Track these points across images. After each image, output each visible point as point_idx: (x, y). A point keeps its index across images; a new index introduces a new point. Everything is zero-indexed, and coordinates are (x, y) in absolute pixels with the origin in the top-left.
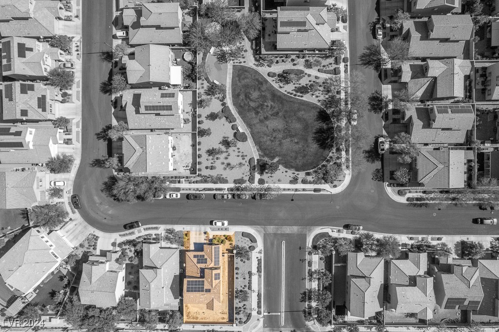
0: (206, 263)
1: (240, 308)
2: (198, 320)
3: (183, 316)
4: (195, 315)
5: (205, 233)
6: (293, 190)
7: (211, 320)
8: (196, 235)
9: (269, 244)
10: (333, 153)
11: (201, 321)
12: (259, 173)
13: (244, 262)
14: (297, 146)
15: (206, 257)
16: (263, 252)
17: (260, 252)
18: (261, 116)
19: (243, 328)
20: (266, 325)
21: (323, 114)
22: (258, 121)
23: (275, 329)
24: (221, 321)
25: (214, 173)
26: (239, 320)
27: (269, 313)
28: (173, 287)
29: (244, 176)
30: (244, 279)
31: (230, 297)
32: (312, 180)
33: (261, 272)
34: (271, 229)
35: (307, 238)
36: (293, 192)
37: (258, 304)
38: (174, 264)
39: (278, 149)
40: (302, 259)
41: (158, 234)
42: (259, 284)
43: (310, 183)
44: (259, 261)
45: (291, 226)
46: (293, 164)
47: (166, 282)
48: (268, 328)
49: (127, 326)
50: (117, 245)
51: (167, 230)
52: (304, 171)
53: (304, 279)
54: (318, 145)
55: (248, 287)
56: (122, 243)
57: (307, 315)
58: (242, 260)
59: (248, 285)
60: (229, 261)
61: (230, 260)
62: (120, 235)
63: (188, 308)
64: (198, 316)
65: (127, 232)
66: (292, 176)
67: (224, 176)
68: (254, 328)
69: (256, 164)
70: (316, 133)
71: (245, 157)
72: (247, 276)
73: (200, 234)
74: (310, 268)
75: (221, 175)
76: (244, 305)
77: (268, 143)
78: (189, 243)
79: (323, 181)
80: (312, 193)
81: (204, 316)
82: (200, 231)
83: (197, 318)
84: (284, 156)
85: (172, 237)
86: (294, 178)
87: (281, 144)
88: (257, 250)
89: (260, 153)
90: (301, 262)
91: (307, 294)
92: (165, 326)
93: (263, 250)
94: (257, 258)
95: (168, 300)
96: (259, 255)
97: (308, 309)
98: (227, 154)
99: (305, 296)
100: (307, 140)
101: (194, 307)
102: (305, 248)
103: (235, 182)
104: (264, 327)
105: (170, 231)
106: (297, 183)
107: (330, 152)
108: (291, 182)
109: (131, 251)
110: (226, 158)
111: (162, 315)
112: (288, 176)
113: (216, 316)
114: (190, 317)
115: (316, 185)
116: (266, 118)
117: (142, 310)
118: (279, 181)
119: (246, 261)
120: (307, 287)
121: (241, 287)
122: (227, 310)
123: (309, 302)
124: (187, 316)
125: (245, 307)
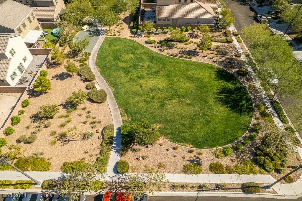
6: (193, 187)
10: (257, 119)
12: (118, 152)
14: (191, 109)
18: (133, 74)
21: (224, 73)
22: (128, 80)
25: (27, 151)
29: (87, 156)
32: (232, 165)
36: (193, 194)
39: (158, 113)
43: (229, 171)
46: (186, 135)
52: (211, 146)
54: (227, 107)
66: (188, 156)
67: (45, 157)
69: (115, 135)
70: (219, 93)
71: (97, 125)
75: (41, 154)
77: (142, 104)
79: (257, 168)
80: (240, 194)
84: (170, 122)
86: (192, 161)
87: (162, 106)
89: (126, 118)
98: (67, 119)
100: (206, 102)
103: (65, 168)
106: (200, 171)
107: (251, 117)
108: (186, 170)
110: (62, 126)
112: (179, 156)
115: (243, 176)
116: (141, 77)
118: (160, 166)
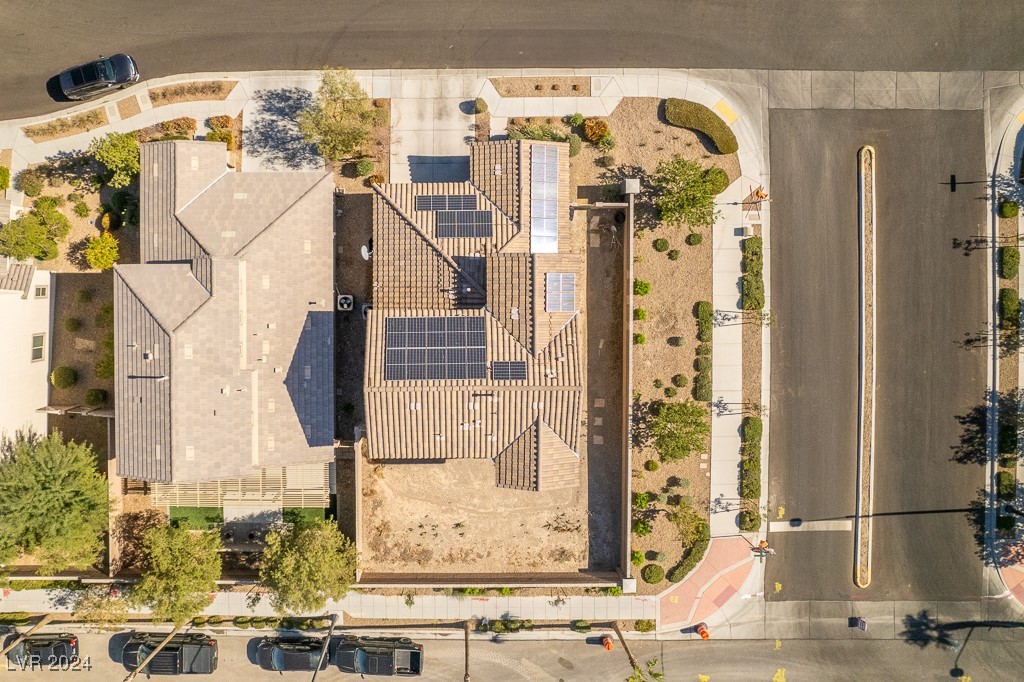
0: (486, 232)
1: (652, 497)
2: (430, 568)
3: (353, 539)
4: (413, 539)
5: (470, 107)
7: (499, 568)
8: (421, 116)
9: (795, 162)
11: (448, 569)
13: (672, 255)
15: (483, 205)
16: (765, 205)
17: (752, 202)
19: (665, 603)
20: (779, 587)
23: (824, 605)
24: (551, 567)
26: (646, 562)
27: (795, 522)
28: (301, 379)
30: (674, 342)
31: (598, 440)
33: (759, 304)
34: (802, 87)
35: (988, 129)
37: (742, 477)
38: (308, 247)
40: (962, 238)
41: (224, 121)
42: (750, 371)
44: (749, 249)
45: (903, 69)
47: (266, 348)
48: (789, 604)
49: (61, 601)
50: (11, 183)
51: (273, 95)
53: (974, 341)
55: (690, 385)
56: (41, 169)
57: (992, 529)
58: (658, 245)
59: (690, 374)
60: (591, 251)
61: (596, 242)
62: (29, 132)
63: (378, 504)
64: (429, 543)
65: (68, 113)
68: (720, 601)
72: (687, 329)
73: (441, 114)
74: (1008, 284)
76: (673, 482)
78: (384, 157)
81: (458, 543)
82: (441, 98)
83: (424, 556)
85: (295, 131)
88: (737, 191)
90: (960, 251)
91: (993, 419)
92: (256, 600)
93: (766, 191)
94: (740, 232)
95: (271, 444)
96: (746, 219)
97: (1000, 496)
99: (983, 430)
101: (410, 495)
102: (976, 181)
104: (770, 596)
105: (286, 104)
109: (82, 211)
111: (239, 541)
113: (523, 543)
114: (387, 552)
117: (136, 517)
119: (683, 248)
120: (993, 379)
121: (657, 384)
122: (580, 513)
123: (1004, 463)
124: (374, 546)
125: (676, 490)
